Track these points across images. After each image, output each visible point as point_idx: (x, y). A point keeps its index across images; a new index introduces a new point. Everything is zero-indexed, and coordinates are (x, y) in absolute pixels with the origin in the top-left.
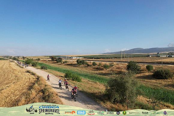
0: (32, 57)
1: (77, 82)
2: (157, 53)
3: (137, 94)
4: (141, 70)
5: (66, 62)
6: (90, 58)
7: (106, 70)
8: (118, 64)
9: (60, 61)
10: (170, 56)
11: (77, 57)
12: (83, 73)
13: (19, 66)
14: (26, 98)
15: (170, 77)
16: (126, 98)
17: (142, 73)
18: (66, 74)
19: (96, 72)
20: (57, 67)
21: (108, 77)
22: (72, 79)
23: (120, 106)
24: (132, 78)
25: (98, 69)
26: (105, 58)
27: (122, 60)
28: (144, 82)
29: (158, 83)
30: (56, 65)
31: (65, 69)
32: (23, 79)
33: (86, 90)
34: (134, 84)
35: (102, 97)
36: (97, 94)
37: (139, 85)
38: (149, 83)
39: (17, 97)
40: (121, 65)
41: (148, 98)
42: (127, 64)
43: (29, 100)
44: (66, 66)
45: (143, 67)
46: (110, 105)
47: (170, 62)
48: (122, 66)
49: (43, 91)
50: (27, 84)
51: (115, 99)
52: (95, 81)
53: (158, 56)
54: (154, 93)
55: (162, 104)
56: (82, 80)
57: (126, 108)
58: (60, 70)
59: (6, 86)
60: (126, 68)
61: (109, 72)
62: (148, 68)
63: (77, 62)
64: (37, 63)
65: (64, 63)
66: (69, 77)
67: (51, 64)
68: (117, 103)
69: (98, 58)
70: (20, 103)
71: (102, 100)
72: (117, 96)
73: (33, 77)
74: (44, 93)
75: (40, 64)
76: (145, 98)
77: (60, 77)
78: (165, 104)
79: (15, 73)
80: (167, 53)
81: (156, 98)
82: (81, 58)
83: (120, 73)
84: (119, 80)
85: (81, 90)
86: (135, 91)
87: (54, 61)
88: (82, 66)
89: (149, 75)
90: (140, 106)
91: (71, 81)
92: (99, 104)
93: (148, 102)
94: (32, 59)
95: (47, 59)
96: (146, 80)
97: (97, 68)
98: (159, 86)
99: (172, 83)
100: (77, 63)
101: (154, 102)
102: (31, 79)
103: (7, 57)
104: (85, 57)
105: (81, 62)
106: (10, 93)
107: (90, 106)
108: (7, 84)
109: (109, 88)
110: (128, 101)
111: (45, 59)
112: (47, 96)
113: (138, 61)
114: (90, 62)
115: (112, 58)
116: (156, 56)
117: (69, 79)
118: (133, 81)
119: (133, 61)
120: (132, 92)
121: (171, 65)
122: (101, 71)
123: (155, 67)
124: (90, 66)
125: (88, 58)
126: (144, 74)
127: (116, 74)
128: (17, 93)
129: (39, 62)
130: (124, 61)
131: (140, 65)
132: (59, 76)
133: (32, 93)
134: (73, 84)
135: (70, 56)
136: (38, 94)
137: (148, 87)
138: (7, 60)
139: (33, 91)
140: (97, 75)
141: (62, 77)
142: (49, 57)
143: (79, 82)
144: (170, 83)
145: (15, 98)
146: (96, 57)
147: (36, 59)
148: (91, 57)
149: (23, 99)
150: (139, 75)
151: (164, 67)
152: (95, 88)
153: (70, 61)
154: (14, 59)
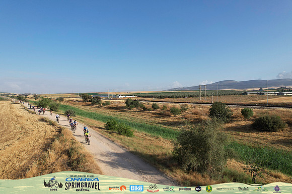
0: (49, 95)
1: (125, 137)
2: (260, 88)
3: (225, 156)
4: (233, 117)
5: (107, 103)
6: (149, 97)
7: (175, 116)
8: (194, 107)
9: (98, 102)
10: (280, 94)
11: (126, 95)
12: (135, 121)
13: (28, 110)
14: (40, 164)
15: (281, 127)
16: (207, 163)
17: (235, 121)
18: (107, 123)
19: (158, 120)
20: (93, 112)
21: (177, 129)
22: (117, 132)
23: (197, 176)
24: (219, 130)
25: (161, 115)
26: (173, 97)
27: (201, 99)
28: (238, 137)
29: (262, 138)
30: (90, 109)
31: (106, 115)
32: (35, 132)
33: (141, 149)
34: (222, 139)
35: (168, 162)
36: (160, 157)
37: (229, 142)
38: (247, 138)
39: (23, 163)
40: (199, 109)
41: (245, 162)
42: (209, 106)
43: (44, 168)
44: (108, 111)
45: (237, 111)
46: (182, 174)
47: (281, 103)
48: (201, 111)
49: (68, 153)
50: (41, 141)
51: (190, 164)
52: (156, 136)
53: (261, 94)
54: (254, 154)
55: (267, 173)
56: (134, 134)
57: (208, 179)
58: (96, 118)
59: (5, 144)
60: (208, 113)
61: (180, 121)
62: (245, 114)
63: (126, 103)
64: (58, 105)
65: (104, 105)
66: (112, 129)
67: (82, 107)
68: (193, 171)
69: (161, 97)
70: (28, 173)
71: (168, 167)
72: (194, 161)
73: (52, 128)
74: (70, 156)
75: (64, 107)
76: (240, 163)
77: (97, 129)
78: (273, 172)
79: (21, 121)
80: (276, 88)
81: (258, 163)
82: (132, 96)
83: (198, 121)
84: (196, 133)
85: (133, 150)
86: (222, 152)
87: (88, 101)
88: (134, 109)
89: (246, 125)
90: (232, 176)
91: (117, 136)
92: (164, 173)
93: (244, 169)
94: (50, 99)
95: (75, 99)
96: (241, 133)
97: (159, 114)
98: (262, 142)
99: (284, 138)
100: (125, 105)
101: (254, 170)
102: (49, 132)
103: (7, 95)
104: (139, 95)
105: (132, 103)
106: (12, 155)
107: (149, 176)
108: (7, 141)
109: (179, 146)
110: (211, 168)
111: (72, 99)
112: (76, 160)
113: (228, 102)
114: (148, 104)
115: (184, 97)
116: (258, 94)
117: (113, 132)
118: (219, 134)
119: (220, 102)
120: (218, 154)
121: (281, 109)
122: (166, 119)
123: (255, 112)
124: (149, 110)
125: (144, 97)
126: (238, 123)
127: (191, 122)
128: (24, 155)
129: (63, 103)
130: (205, 102)
131: (232, 108)
132: (96, 127)
133: (49, 156)
134: (119, 141)
135: (114, 93)
136: (60, 157)
137: (245, 145)
138: (7, 100)
139: (52, 153)
140: (159, 125)
141: (100, 128)
142: (79, 96)
143: (128, 138)
144: (281, 138)
145: (21, 165)
146: (158, 95)
147: (57, 99)
148: (150, 95)
149: (35, 165)
150: (230, 125)
151: (270, 112)
152: (157, 147)
153: (114, 102)
154: (20, 98)
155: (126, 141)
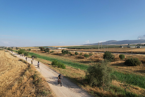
0: (24, 47)
1: (62, 69)
2: (128, 44)
3: (111, 79)
4: (115, 59)
5: (53, 52)
7: (86, 58)
8: (96, 54)
9: (48, 51)
10: (138, 47)
11: (62, 48)
12: (67, 61)
13: (13, 55)
14: (19, 83)
15: (138, 64)
16: (102, 82)
17: (116, 61)
18: (53, 62)
19: (78, 60)
20: (45, 56)
21: (87, 65)
22: (57, 66)
23: (97, 89)
24: (108, 65)
25: (79, 58)
26: (85, 49)
27: (99, 50)
28: (117, 69)
29: (129, 69)
31: (52, 58)
32: (16, 67)
33: (69, 75)
34: (109, 71)
35: (83, 82)
36: (79, 79)
37: (113, 71)
38: (122, 69)
39: (11, 82)
40: (98, 55)
41: (121, 82)
42: (103, 53)
43: (21, 85)
44: (53, 56)
45: (117, 56)
46: (90, 88)
48: (99, 56)
49: (33, 77)
50: (19, 71)
51: (94, 83)
52: (77, 68)
53: (129, 47)
54: (125, 78)
55: (132, 87)
56: (66, 67)
57: (103, 90)
58: (47, 59)
60: (103, 57)
61: (89, 61)
62: (121, 57)
63: (62, 51)
64: (28, 53)
65: (51, 52)
66: (55, 65)
67: (40, 54)
68: (95, 86)
69: (79, 49)
70: (13, 88)
71: (83, 84)
72: (95, 81)
73: (25, 64)
74: (34, 79)
75: (31, 54)
76: (118, 82)
77: (48, 65)
78: (135, 87)
79: (10, 61)
80: (136, 44)
81: (127, 82)
82: (65, 48)
83: (98, 61)
84: (97, 67)
85: (65, 76)
86: (109, 77)
87: (43, 51)
88: (66, 55)
89: (121, 63)
90: (114, 89)
91: (57, 68)
92: (80, 87)
94: (24, 49)
95: (36, 49)
96: (119, 67)
97: (78, 57)
98: (129, 71)
99: (140, 69)
100: (61, 53)
101: (125, 86)
102: (23, 67)
103: (3, 48)
104: (68, 48)
105: (65, 52)
106: (5, 78)
107: (73, 89)
108: (2, 71)
109: (88, 74)
110: (104, 85)
112: (37, 81)
113: (112, 51)
114: (73, 52)
115: (91, 49)
116: (127, 47)
117: (55, 67)
118: (108, 68)
119: (109, 51)
120: (107, 77)
121: (139, 55)
122: (82, 60)
123: (126, 56)
124: (73, 55)
125: (71, 49)
126: (118, 62)
127: (94, 62)
128: (11, 78)
129: (30, 52)
130: (101, 51)
131: (114, 54)
132: (47, 64)
133: (23, 79)
134: (58, 71)
135: (56, 47)
136: (29, 79)
137: (121, 73)
138: (2, 50)
139: (25, 77)
140: (78, 63)
141: (49, 64)
142: (38, 48)
144: (138, 69)
145: (9, 83)
147: (28, 50)
148: (74, 48)
149: (16, 84)
150: (113, 63)
151: (133, 56)
152: (77, 74)
153: (56, 51)
154: (9, 49)
155: (62, 71)
